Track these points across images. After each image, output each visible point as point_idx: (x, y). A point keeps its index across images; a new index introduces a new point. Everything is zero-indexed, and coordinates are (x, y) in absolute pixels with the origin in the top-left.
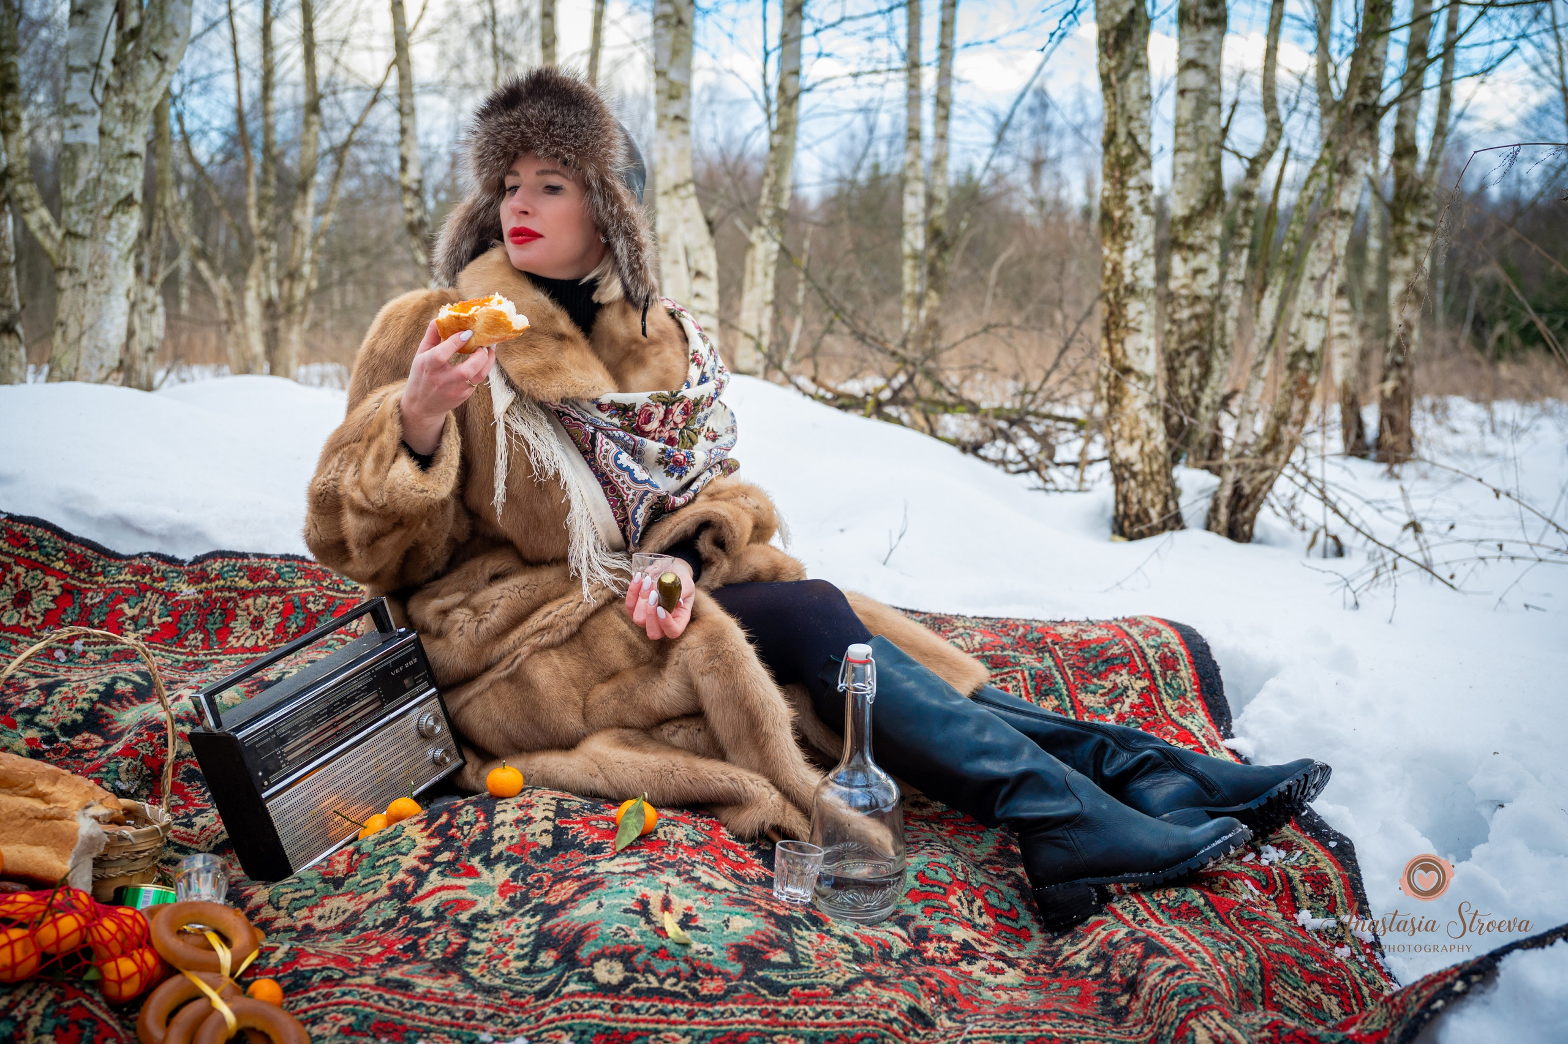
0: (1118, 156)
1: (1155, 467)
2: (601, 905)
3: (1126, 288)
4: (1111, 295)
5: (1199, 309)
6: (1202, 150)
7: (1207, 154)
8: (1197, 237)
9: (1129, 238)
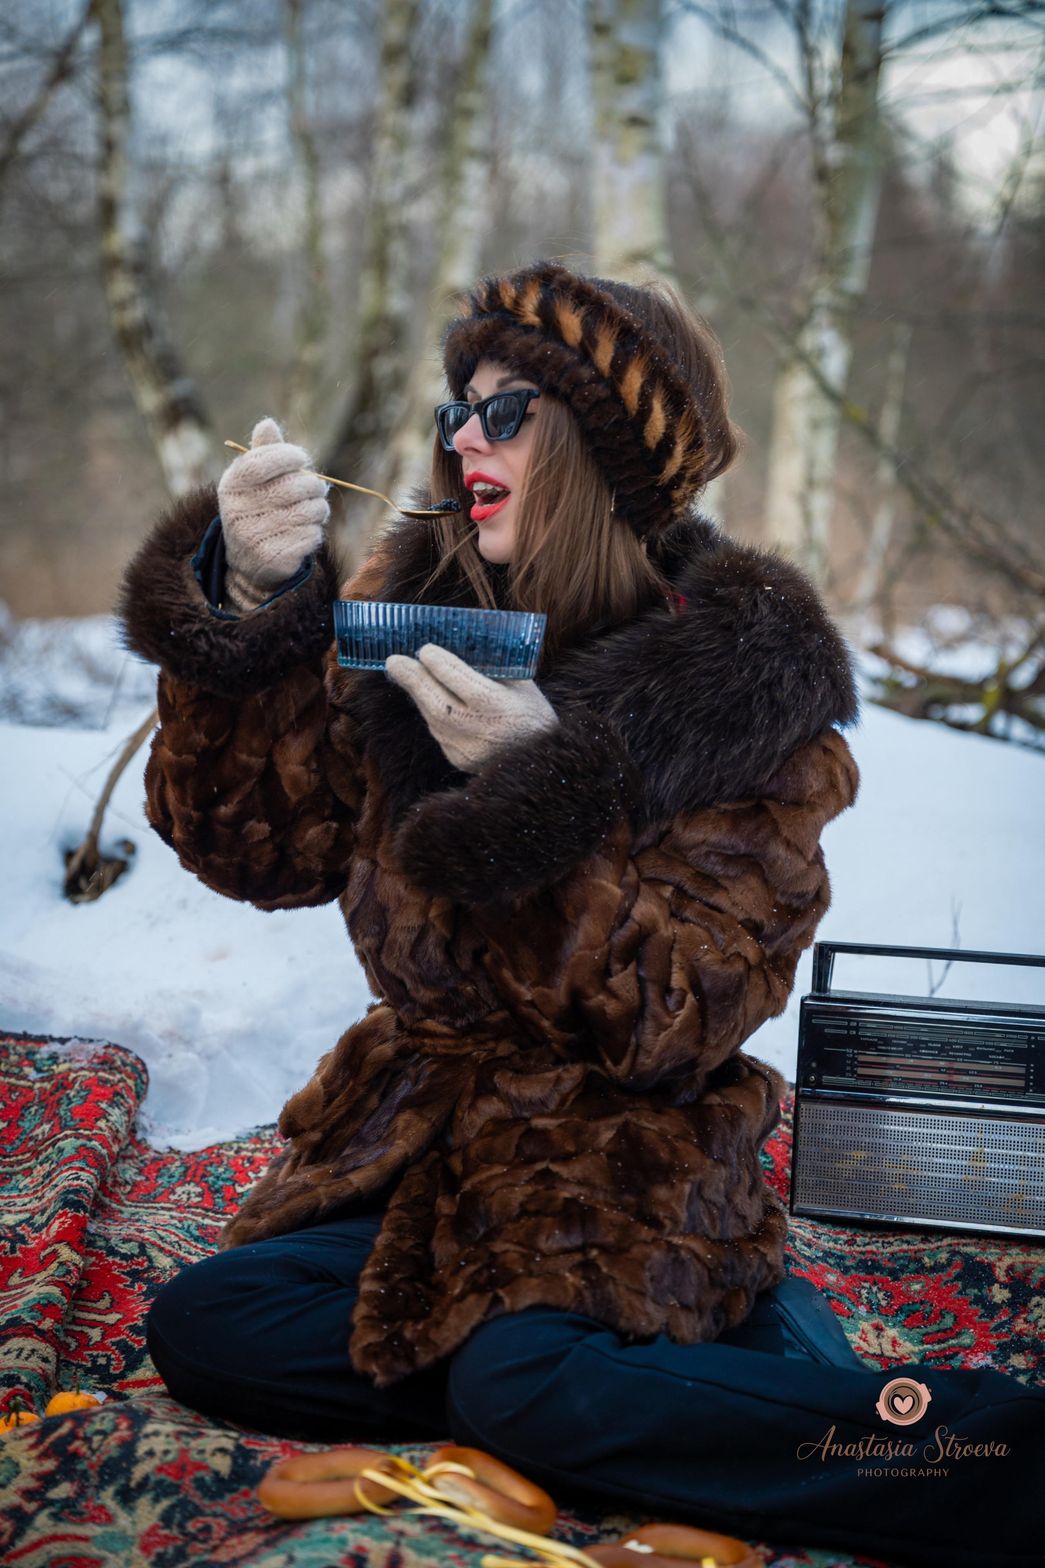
2: (291, 1560)
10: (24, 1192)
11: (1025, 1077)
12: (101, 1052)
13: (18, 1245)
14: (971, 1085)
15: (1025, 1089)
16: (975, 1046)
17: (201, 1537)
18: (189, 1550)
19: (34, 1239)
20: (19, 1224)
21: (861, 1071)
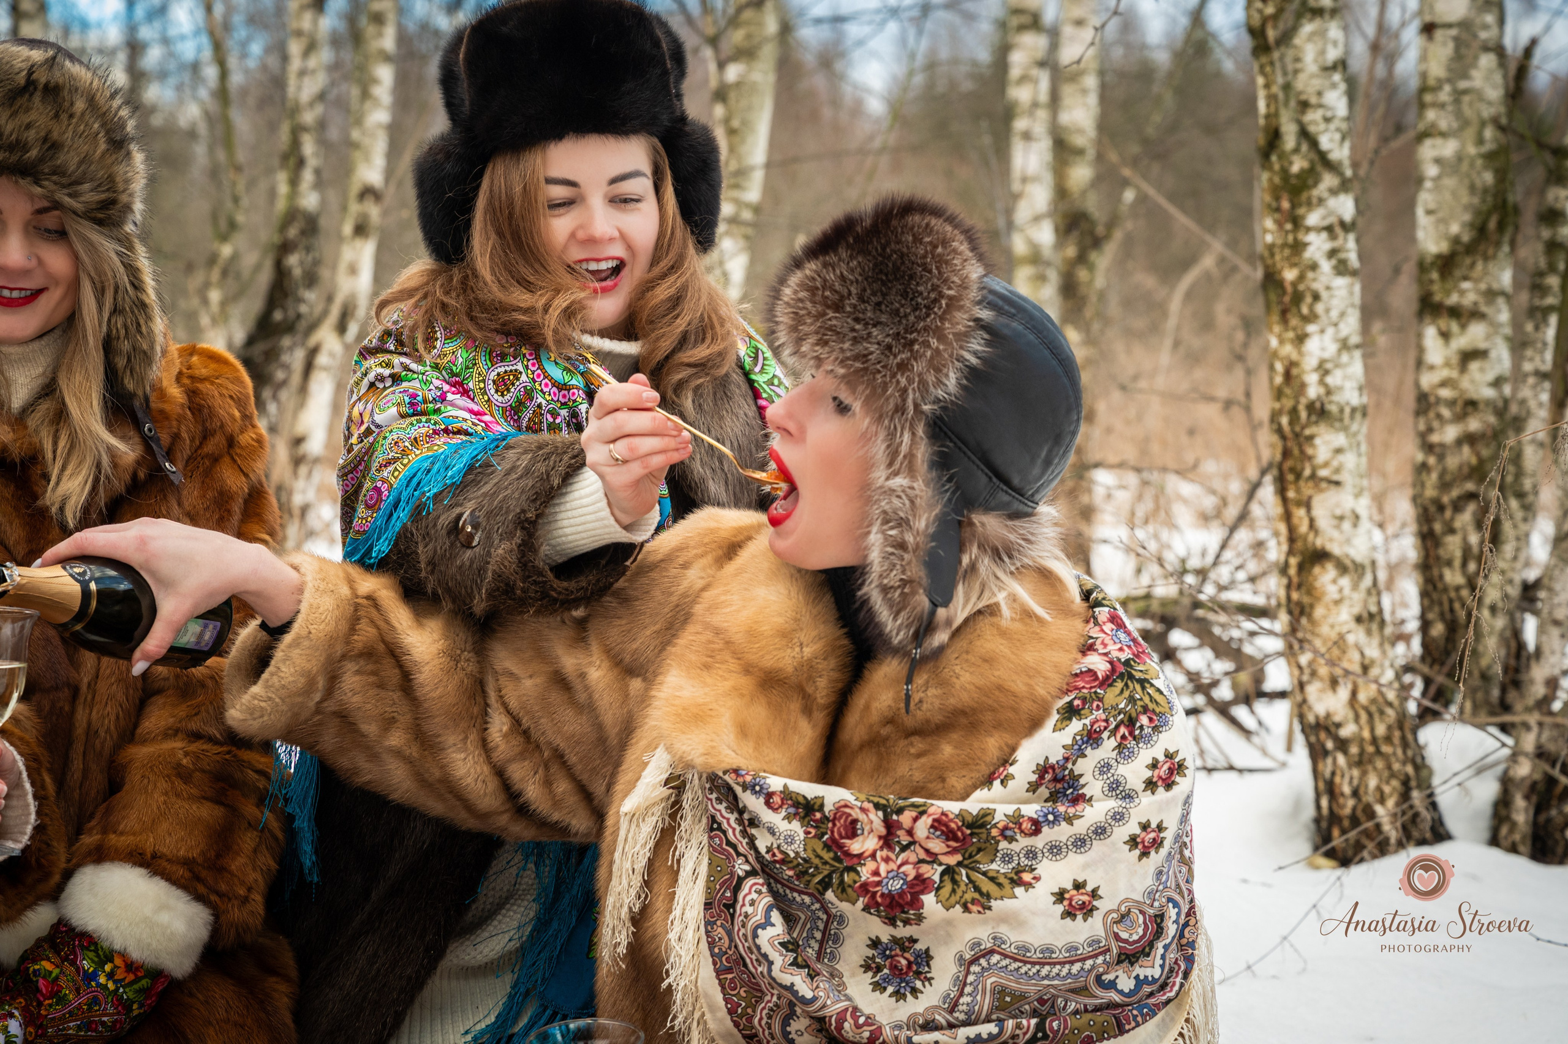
0: (1285, 172)
1: (1381, 730)
3: (1311, 407)
4: (1285, 420)
5: (1474, 425)
6: (1470, 133)
7: (1480, 141)
8: (1467, 294)
9: (1312, 318)
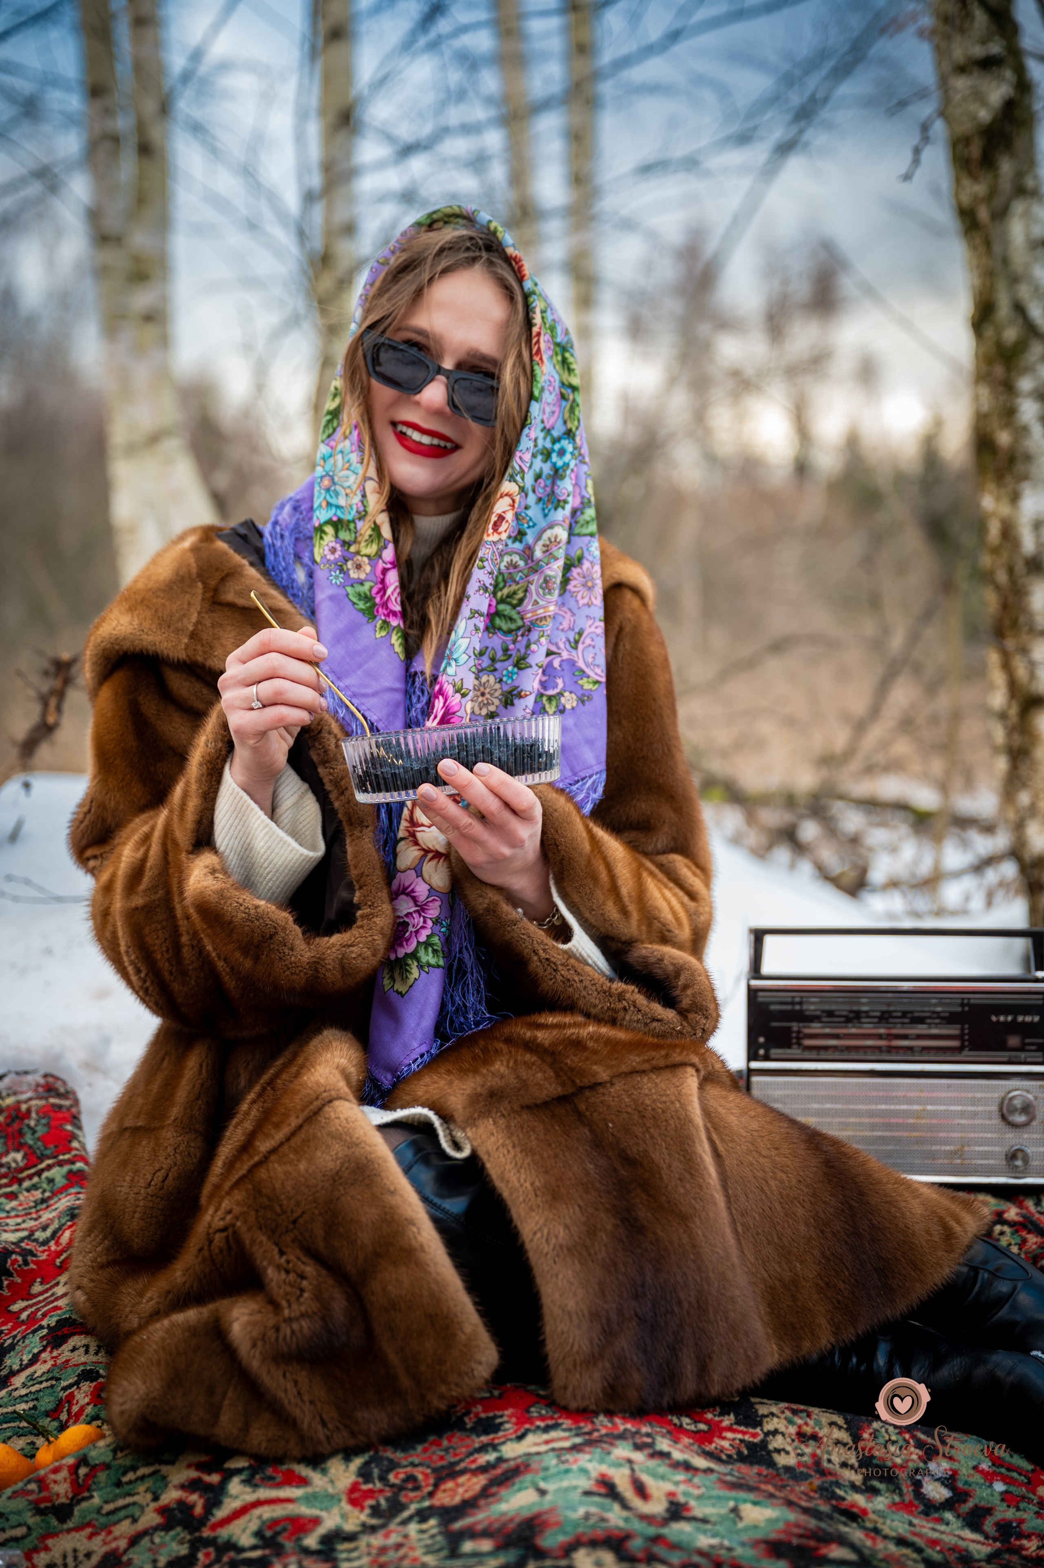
0: (999, 342)
2: (542, 1492)
3: (1027, 562)
10: (13, 1214)
11: (960, 1037)
12: (42, 1081)
13: (29, 1258)
14: (910, 1049)
15: (960, 1049)
16: (912, 1012)
17: (410, 1486)
18: (403, 1500)
19: (43, 1252)
20: (22, 1240)
21: (808, 1042)
